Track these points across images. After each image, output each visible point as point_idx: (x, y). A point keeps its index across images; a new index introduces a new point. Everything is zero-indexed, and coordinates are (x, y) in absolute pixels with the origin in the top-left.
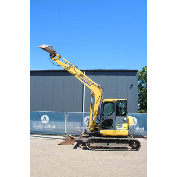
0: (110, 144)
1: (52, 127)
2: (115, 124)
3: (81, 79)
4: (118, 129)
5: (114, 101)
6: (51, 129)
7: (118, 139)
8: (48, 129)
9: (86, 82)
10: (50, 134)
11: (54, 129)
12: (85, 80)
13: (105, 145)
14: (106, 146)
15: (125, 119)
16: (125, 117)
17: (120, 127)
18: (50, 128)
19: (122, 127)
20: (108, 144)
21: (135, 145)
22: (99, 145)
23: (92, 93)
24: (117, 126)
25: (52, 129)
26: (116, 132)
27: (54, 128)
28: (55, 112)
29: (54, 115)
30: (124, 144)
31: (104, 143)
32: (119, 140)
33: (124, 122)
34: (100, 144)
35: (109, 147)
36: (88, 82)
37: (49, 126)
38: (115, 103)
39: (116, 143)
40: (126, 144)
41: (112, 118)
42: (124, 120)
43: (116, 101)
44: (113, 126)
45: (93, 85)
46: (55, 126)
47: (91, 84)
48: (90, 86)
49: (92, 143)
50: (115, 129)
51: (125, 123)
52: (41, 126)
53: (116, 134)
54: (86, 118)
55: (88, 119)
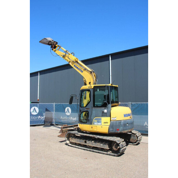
0: (88, 142)
1: (73, 119)
2: (92, 118)
3: (74, 66)
4: (95, 123)
5: (90, 88)
6: (73, 121)
8: (71, 120)
9: (79, 68)
11: (75, 121)
13: (82, 142)
14: (83, 144)
15: (105, 111)
16: (105, 109)
17: (98, 122)
19: (101, 122)
20: (86, 142)
21: (115, 147)
22: (77, 141)
23: (84, 80)
24: (94, 120)
26: (92, 127)
30: (102, 145)
31: (82, 140)
32: (96, 138)
33: (104, 115)
35: (86, 145)
36: (80, 68)
38: (91, 90)
39: (93, 141)
40: (105, 145)
41: (89, 110)
42: (103, 112)
43: (92, 88)
44: (89, 120)
45: (85, 71)
47: (83, 70)
48: (82, 72)
49: (71, 138)
50: (91, 124)
51: (107, 116)
52: (65, 118)
53: (92, 130)
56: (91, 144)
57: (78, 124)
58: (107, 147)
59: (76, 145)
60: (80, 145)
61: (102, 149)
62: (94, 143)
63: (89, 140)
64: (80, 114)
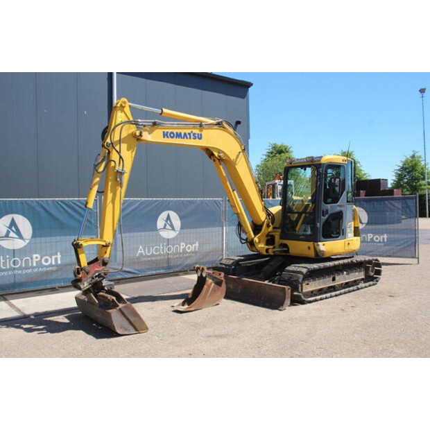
0: (337, 277)
1: (46, 261)
2: (346, 224)
4: (349, 236)
5: (344, 162)
6: (47, 267)
7: (352, 261)
8: (33, 268)
10: (43, 287)
11: (57, 265)
13: (328, 282)
14: (330, 285)
18: (43, 266)
20: (334, 279)
21: (371, 271)
24: (348, 229)
25: (51, 265)
26: (349, 244)
27: (59, 262)
28: (56, 201)
29: (54, 212)
30: (357, 274)
31: (327, 279)
34: (321, 281)
35: (336, 286)
37: (34, 256)
38: (345, 167)
39: (345, 273)
40: (360, 273)
41: (342, 209)
43: (347, 162)
44: (343, 230)
46: (59, 256)
50: (345, 237)
53: (348, 249)
54: (164, 215)
55: (168, 218)
56: (342, 279)
57: (319, 243)
58: (361, 275)
59: (315, 295)
60: (321, 291)
61: (355, 283)
62: (347, 276)
63: (338, 274)
64: (324, 218)
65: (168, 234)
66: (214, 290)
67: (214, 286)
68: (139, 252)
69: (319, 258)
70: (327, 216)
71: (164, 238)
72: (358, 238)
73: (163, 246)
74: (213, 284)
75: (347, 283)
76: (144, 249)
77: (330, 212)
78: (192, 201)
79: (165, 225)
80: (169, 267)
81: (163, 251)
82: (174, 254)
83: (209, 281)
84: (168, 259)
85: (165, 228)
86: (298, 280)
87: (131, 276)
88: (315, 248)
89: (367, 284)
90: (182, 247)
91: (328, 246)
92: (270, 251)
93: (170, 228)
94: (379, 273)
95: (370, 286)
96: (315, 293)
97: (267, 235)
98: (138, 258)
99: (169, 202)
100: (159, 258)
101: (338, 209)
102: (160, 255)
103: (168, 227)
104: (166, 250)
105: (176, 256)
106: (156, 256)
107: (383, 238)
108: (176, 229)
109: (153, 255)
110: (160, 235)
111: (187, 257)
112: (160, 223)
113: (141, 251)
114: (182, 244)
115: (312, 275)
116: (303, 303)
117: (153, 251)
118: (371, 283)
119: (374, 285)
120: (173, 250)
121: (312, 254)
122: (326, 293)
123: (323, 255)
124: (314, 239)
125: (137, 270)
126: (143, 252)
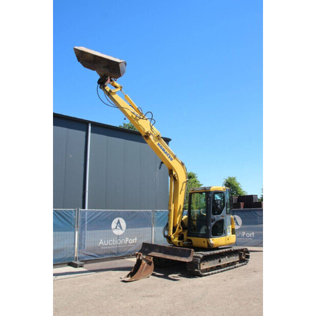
0: (222, 260)
2: (226, 227)
3: (159, 145)
7: (231, 250)
9: (166, 152)
12: (165, 149)
20: (220, 261)
21: (243, 255)
22: (211, 265)
24: (228, 230)
26: (228, 239)
31: (215, 261)
34: (212, 262)
35: (220, 265)
38: (225, 193)
39: (227, 257)
41: (224, 218)
44: (224, 231)
45: (176, 160)
47: (173, 157)
48: (172, 160)
49: (203, 263)
50: (226, 235)
53: (228, 242)
54: (116, 220)
55: (119, 222)
56: (225, 261)
57: (210, 239)
58: (236, 258)
60: (212, 269)
61: (234, 263)
62: (228, 259)
63: (223, 258)
64: (212, 224)
65: (118, 232)
66: (146, 268)
67: (147, 266)
68: (100, 243)
69: (210, 248)
70: (214, 222)
71: (115, 235)
72: (234, 235)
73: (115, 239)
74: (146, 264)
75: (228, 264)
76: (103, 242)
77: (216, 220)
78: (134, 212)
79: (117, 226)
80: (118, 253)
81: (115, 243)
82: (121, 245)
83: (144, 262)
84: (118, 248)
85: (116, 228)
86: (197, 262)
87: (94, 258)
88: (207, 242)
89: (241, 264)
90: (126, 241)
91: (215, 241)
92: (181, 243)
93: (119, 228)
94: (248, 257)
95: (243, 265)
96: (208, 270)
97: (179, 234)
98: (99, 247)
99: (119, 212)
100: (112, 247)
101: (221, 218)
102: (113, 245)
103: (118, 227)
104: (116, 242)
105: (122, 246)
106: (111, 246)
107: (252, 235)
108: (123, 229)
109: (108, 246)
110: (113, 233)
111: (129, 247)
112: (114, 225)
113: (101, 242)
114: (126, 239)
115: (206, 259)
116: (201, 276)
117: (109, 242)
118: (244, 263)
119: (245, 264)
120: (121, 242)
121: (206, 245)
122: (215, 270)
123: (213, 246)
124: (207, 236)
125: (98, 255)
126: (102, 243)
